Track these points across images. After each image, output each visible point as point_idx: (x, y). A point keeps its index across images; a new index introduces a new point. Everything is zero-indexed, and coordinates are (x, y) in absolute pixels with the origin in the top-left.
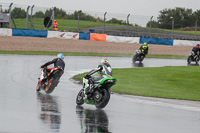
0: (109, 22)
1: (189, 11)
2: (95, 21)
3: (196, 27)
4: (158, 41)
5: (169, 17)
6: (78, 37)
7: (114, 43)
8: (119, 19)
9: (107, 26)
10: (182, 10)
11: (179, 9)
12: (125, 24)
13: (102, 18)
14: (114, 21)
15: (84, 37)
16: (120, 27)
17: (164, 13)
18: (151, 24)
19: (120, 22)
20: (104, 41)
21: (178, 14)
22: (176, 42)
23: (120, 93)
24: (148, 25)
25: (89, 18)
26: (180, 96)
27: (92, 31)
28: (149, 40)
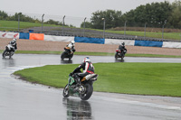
0: (47, 23)
1: (119, 13)
2: (34, 22)
3: (125, 27)
4: (91, 40)
5: (100, 19)
6: (18, 36)
7: (51, 41)
8: (55, 20)
9: (45, 26)
10: (113, 12)
11: (110, 11)
12: (61, 24)
13: (40, 19)
14: (51, 22)
15: (25, 37)
16: (57, 28)
17: (96, 14)
18: (85, 25)
19: (56, 23)
20: (42, 40)
21: (109, 15)
22: (107, 41)
23: (57, 87)
24: (82, 25)
25: (28, 20)
27: (31, 31)
28: (83, 39)
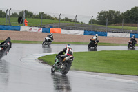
0: (63, 20)
1: (119, 12)
2: (53, 19)
3: (123, 24)
5: (104, 17)
6: (41, 30)
7: (66, 34)
8: (70, 18)
9: (62, 23)
10: (113, 12)
11: (111, 11)
12: (74, 21)
13: (58, 17)
14: (66, 20)
15: (46, 31)
16: (71, 24)
17: (101, 14)
18: (92, 22)
19: (70, 20)
20: (60, 33)
21: (110, 14)
22: (109, 34)
24: (90, 22)
25: (49, 18)
26: (112, 71)
27: (51, 26)
28: (91, 33)
